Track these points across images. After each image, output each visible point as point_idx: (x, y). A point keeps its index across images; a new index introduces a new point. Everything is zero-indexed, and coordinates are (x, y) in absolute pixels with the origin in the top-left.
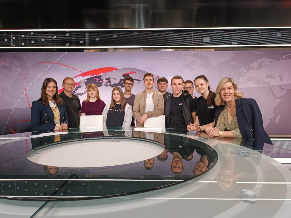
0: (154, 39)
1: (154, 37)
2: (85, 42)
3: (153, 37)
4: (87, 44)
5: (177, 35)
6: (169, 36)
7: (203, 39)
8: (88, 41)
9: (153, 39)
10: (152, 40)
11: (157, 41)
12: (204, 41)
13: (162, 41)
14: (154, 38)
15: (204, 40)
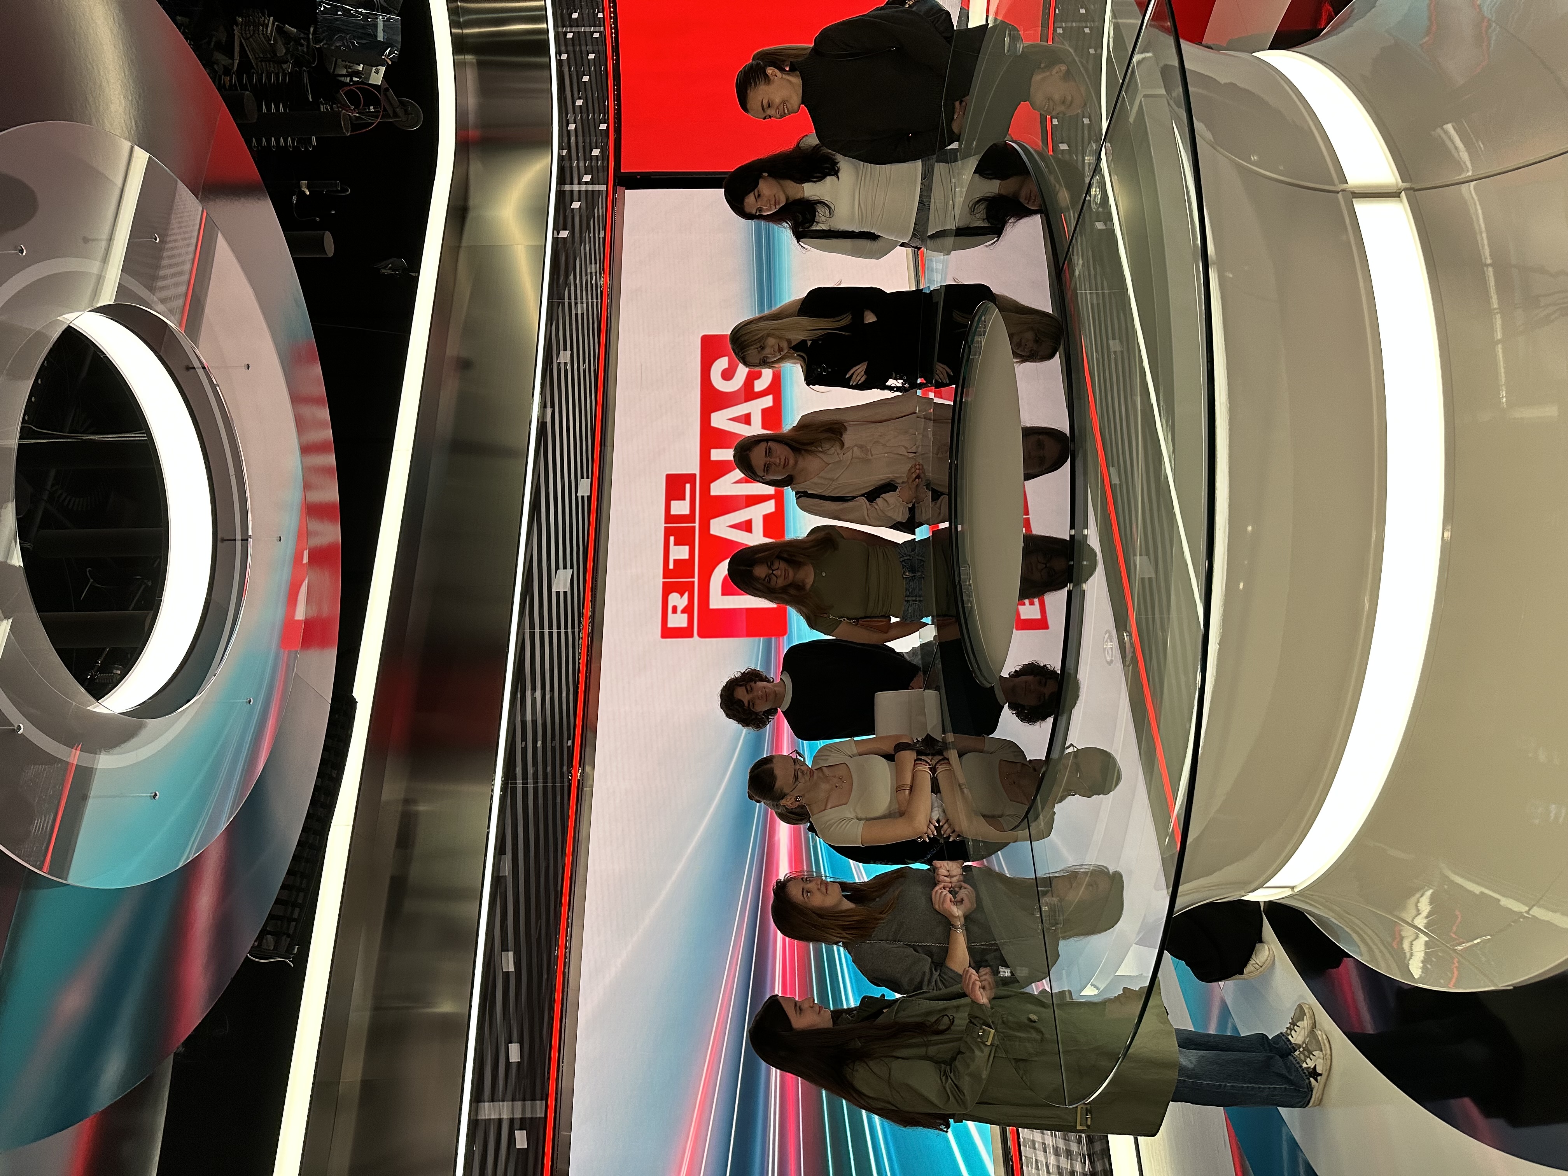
0: (541, 780)
1: (530, 781)
2: (524, 1124)
3: (531, 786)
4: (533, 1109)
5: (534, 689)
6: (534, 722)
7: (558, 593)
8: (518, 1104)
9: (540, 785)
10: (545, 788)
11: (549, 769)
12: (568, 589)
13: (553, 749)
14: (536, 782)
15: (562, 590)
